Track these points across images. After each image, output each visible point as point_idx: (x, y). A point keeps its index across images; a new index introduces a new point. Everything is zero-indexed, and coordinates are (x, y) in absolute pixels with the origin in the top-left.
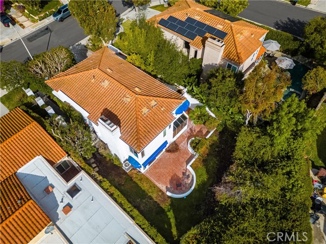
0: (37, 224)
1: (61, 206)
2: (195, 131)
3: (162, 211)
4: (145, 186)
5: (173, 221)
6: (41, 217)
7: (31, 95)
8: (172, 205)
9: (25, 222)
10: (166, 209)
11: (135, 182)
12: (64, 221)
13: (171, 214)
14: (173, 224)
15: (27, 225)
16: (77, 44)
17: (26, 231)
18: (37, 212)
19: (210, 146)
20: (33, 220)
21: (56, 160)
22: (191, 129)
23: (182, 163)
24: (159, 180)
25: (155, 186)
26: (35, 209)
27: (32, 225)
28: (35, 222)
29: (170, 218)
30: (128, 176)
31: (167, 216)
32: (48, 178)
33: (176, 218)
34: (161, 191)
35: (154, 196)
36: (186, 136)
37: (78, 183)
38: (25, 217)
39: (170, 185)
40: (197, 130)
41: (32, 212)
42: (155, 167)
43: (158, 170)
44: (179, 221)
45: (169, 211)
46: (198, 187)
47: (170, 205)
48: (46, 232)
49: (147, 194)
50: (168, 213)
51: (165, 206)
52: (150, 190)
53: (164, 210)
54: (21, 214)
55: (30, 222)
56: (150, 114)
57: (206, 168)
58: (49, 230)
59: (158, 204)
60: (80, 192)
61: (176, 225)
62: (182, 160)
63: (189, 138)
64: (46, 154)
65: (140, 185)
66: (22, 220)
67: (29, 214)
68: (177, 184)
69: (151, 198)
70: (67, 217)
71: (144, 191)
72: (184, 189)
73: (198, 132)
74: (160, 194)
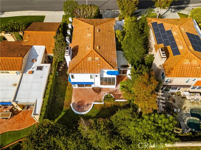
0: (16, 67)
1: (31, 70)
2: (117, 92)
3: (61, 109)
4: (67, 93)
5: (60, 116)
6: (20, 66)
7: (70, 21)
8: (67, 111)
9: (14, 63)
10: (64, 110)
11: (66, 88)
12: (26, 75)
13: (63, 113)
14: (59, 118)
15: (14, 65)
16: (117, 10)
17: (12, 66)
18: (20, 63)
19: (114, 105)
20: (17, 65)
21: (49, 52)
22: (116, 90)
23: (93, 100)
24: (75, 96)
25: (71, 97)
26: (20, 62)
27: (15, 66)
28: (16, 66)
29: (61, 114)
30: (67, 83)
31: (61, 112)
32: (38, 57)
33: (63, 117)
34: (71, 101)
35: (66, 100)
36: (110, 90)
37: (44, 67)
38: (16, 62)
39: (77, 103)
40: (120, 93)
41: (19, 62)
42: (80, 90)
43: (80, 92)
44: (62, 119)
45: (64, 112)
46: (86, 116)
47: (67, 110)
48: (16, 73)
49: (64, 97)
50: (63, 112)
51: (65, 108)
52: (67, 97)
53: (63, 109)
54: (15, 59)
55: (15, 65)
56: (91, 62)
57: (99, 112)
58: (18, 73)
59: (64, 105)
60: (41, 71)
61: (59, 119)
62: (95, 98)
63: (110, 93)
64: (48, 47)
65: (67, 91)
66: (14, 62)
67: (17, 62)
68: (80, 106)
69: (64, 100)
70: (28, 75)
71: (65, 95)
72: (80, 110)
73: (118, 94)
74: (69, 102)
